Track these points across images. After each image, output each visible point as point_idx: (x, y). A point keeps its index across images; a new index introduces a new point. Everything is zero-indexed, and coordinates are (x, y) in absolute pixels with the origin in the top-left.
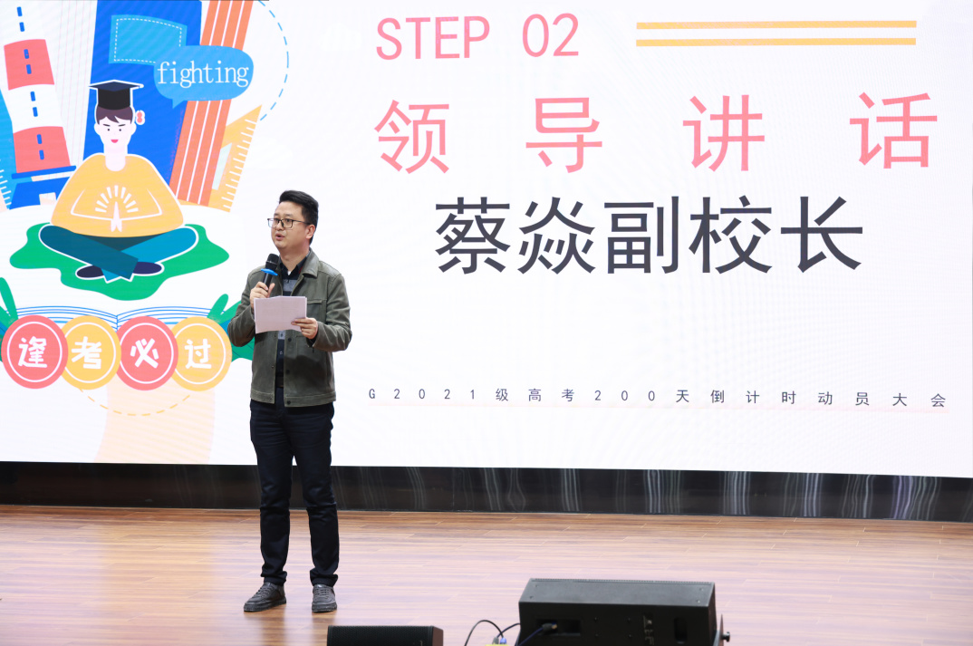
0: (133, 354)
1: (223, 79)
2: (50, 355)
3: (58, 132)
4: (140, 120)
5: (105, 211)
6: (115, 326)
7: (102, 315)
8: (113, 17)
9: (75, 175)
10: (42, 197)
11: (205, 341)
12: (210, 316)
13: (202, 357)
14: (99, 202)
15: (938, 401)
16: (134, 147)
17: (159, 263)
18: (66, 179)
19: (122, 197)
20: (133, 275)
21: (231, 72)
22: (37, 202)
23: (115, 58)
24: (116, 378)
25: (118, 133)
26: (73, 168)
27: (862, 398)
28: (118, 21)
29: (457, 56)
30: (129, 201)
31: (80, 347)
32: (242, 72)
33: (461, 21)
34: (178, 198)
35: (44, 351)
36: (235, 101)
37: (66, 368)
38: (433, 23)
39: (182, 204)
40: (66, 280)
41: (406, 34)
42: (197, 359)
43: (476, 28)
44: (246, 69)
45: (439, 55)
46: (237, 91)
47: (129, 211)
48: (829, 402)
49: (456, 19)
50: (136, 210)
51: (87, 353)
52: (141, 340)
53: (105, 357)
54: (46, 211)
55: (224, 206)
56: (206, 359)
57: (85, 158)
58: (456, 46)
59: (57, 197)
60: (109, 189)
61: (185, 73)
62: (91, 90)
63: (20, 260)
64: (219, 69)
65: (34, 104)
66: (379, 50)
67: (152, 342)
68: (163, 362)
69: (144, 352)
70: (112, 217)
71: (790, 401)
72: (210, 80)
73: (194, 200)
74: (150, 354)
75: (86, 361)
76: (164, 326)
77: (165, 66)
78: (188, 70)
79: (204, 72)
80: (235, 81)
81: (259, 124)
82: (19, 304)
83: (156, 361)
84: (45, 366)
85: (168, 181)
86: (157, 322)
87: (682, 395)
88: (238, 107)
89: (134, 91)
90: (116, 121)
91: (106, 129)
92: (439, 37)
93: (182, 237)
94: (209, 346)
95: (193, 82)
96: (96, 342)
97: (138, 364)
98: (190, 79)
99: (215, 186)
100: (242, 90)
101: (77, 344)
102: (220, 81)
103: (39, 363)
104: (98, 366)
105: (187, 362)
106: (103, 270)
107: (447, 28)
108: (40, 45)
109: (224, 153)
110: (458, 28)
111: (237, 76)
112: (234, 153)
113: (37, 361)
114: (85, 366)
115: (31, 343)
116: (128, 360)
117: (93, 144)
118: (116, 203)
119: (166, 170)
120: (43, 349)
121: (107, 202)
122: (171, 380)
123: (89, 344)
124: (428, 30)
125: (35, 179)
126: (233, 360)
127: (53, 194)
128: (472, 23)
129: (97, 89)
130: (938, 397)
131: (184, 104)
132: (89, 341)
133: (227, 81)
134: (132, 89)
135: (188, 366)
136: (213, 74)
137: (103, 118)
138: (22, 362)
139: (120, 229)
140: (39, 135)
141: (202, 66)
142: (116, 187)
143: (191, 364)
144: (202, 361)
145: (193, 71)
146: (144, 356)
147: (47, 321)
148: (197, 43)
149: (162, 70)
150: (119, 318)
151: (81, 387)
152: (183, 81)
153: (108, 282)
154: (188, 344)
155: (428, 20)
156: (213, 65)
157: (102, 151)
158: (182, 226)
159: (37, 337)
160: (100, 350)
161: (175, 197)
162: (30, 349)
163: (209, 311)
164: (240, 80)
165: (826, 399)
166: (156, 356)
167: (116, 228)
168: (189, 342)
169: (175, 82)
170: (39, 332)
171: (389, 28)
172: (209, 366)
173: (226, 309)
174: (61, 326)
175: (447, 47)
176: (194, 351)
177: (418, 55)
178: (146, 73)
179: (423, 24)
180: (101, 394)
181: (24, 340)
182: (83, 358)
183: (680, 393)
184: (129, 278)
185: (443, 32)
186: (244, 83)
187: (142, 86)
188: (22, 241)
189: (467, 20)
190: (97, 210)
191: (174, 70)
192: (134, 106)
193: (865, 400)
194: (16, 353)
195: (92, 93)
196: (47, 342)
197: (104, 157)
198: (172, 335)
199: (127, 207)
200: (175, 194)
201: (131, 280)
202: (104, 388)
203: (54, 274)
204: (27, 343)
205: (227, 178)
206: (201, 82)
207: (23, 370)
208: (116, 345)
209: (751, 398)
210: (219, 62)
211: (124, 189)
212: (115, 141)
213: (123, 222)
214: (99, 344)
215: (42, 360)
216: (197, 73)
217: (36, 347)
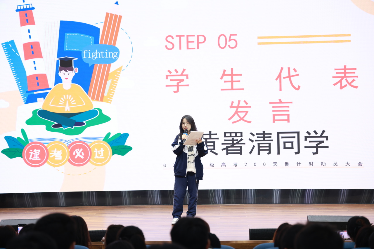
0: (74, 154)
1: (108, 56)
2: (42, 155)
3: (44, 76)
4: (76, 71)
5: (63, 104)
6: (67, 144)
7: (62, 141)
8: (66, 33)
9: (51, 91)
10: (38, 99)
11: (102, 149)
12: (104, 140)
13: (101, 154)
14: (60, 101)
15: (360, 164)
17: (84, 122)
18: (48, 93)
19: (70, 99)
20: (74, 126)
21: (111, 54)
22: (37, 101)
23: (66, 49)
24: (68, 162)
25: (67, 76)
26: (50, 89)
27: (335, 164)
28: (67, 35)
29: (194, 49)
30: (72, 101)
31: (54, 152)
32: (115, 54)
33: (196, 37)
34: (91, 99)
35: (39, 154)
36: (112, 64)
37: (48, 160)
38: (186, 37)
39: (92, 101)
40: (48, 129)
41: (176, 41)
42: (99, 155)
43: (201, 39)
44: (117, 53)
45: (188, 48)
46: (114, 61)
47: (72, 104)
48: (325, 165)
49: (194, 36)
50: (75, 103)
51: (56, 154)
52: (77, 149)
53: (63, 155)
54: (40, 104)
55: (109, 101)
56: (102, 155)
57: (55, 85)
58: (194, 45)
59: (44, 99)
60: (64, 96)
61: (94, 54)
62: (57, 60)
63: (29, 122)
64: (107, 53)
65: (35, 66)
66: (166, 46)
67: (82, 149)
68: (86, 156)
69: (79, 153)
70: (66, 106)
71: (311, 165)
72: (103, 56)
73: (97, 99)
74: (81, 154)
75: (56, 157)
76: (86, 144)
77: (86, 52)
78: (95, 53)
79: (101, 54)
80: (112, 57)
81: (122, 72)
82: (29, 138)
83: (83, 156)
84: (40, 159)
85: (87, 93)
86: (83, 143)
87: (275, 164)
88: (114, 67)
89: (74, 61)
90: (67, 72)
91: (63, 74)
92: (188, 42)
93: (93, 113)
94: (103, 151)
95: (97, 57)
96: (59, 150)
97: (76, 157)
98: (96, 56)
99: (105, 94)
100: (116, 60)
101: (52, 151)
102: (107, 57)
103: (37, 158)
104: (61, 159)
105: (95, 156)
106: (62, 125)
107: (190, 39)
108: (37, 44)
109: (109, 83)
110: (195, 39)
111: (113, 55)
112: (112, 83)
113: (37, 157)
114: (56, 159)
115: (34, 151)
116: (72, 156)
117: (58, 80)
118: (67, 101)
119: (87, 89)
120: (39, 153)
121: (64, 101)
122: (89, 163)
123: (57, 151)
124: (184, 40)
125: (35, 93)
126: (112, 155)
127: (43, 98)
128: (200, 37)
129: (59, 60)
130: (360, 163)
131: (93, 65)
132: (57, 150)
133: (110, 57)
134: (73, 60)
135: (95, 158)
136: (104, 55)
137: (62, 70)
138: (30, 158)
139: (69, 110)
140: (37, 77)
141: (100, 52)
142: (67, 95)
143: (96, 157)
144: (101, 156)
145: (97, 53)
146: (78, 155)
147: (40, 143)
148: (98, 43)
149: (85, 53)
150: (69, 141)
151: (54, 166)
152: (93, 57)
153: (64, 129)
154: (95, 150)
155: (184, 36)
156: (104, 51)
157: (62, 83)
158: (93, 109)
159: (37, 149)
160: (61, 153)
161: (90, 99)
162: (34, 154)
163: (103, 138)
164: (114, 57)
166: (83, 154)
167: (67, 110)
168: (96, 149)
169: (90, 57)
170: (37, 148)
171: (170, 39)
172: (103, 158)
173: (110, 137)
174: (46, 145)
176: (98, 152)
177: (180, 48)
178: (79, 54)
179: (182, 38)
180: (62, 168)
181: (31, 150)
182: (55, 156)
183: (274, 163)
184: (72, 128)
185: (189, 40)
186: (116, 58)
187: (77, 59)
188: (30, 115)
189: (198, 36)
190: (60, 103)
191: (89, 53)
192: (74, 66)
193: (336, 164)
194: (28, 155)
195: (58, 61)
196: (41, 151)
197: (63, 85)
198: (89, 147)
199: (72, 102)
200: (90, 97)
201: (73, 128)
202: (63, 166)
203: (44, 126)
204: (33, 151)
205: (110, 91)
206: (100, 57)
207: (31, 161)
208: (67, 151)
209: (298, 164)
210: (107, 50)
211: (70, 96)
212: (67, 79)
213: (70, 108)
214: (61, 151)
215: (39, 157)
216: (98, 54)
217: (36, 152)
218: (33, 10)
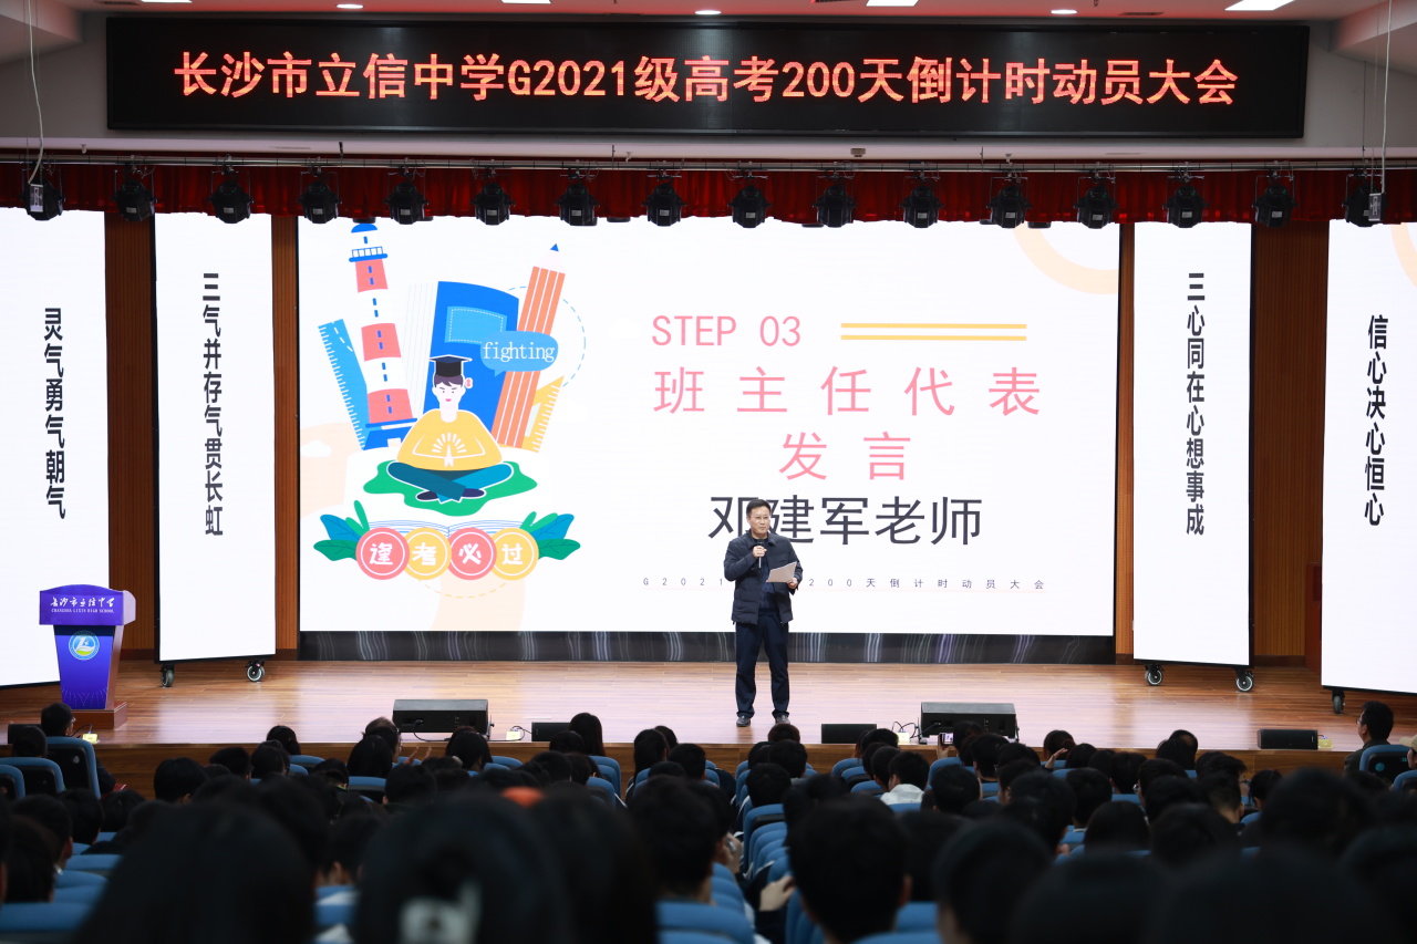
0: (461, 554)
1: (535, 356)
2: (395, 556)
3: (403, 394)
4: (469, 385)
5: (440, 451)
6: (447, 534)
7: (436, 527)
8: (449, 308)
9: (416, 425)
10: (390, 441)
11: (518, 545)
12: (522, 527)
13: (516, 556)
14: (435, 445)
15: (1039, 585)
16: (464, 404)
17: (482, 489)
18: (409, 428)
19: (454, 441)
20: (462, 498)
21: (541, 352)
22: (386, 445)
23: (449, 339)
24: (448, 572)
25: (450, 394)
26: (415, 420)
27: (991, 584)
28: (452, 311)
29: (712, 344)
30: (459, 445)
31: (419, 550)
32: (549, 351)
33: (715, 320)
35: (391, 553)
36: (543, 372)
37: (408, 565)
38: (694, 320)
40: (408, 502)
41: (675, 327)
42: (511, 558)
43: (726, 325)
44: (552, 349)
45: (699, 343)
46: (546, 365)
47: (459, 451)
48: (969, 587)
49: (711, 318)
50: (464, 450)
51: (424, 554)
52: (467, 544)
53: (439, 556)
54: (393, 452)
55: (534, 448)
56: (518, 558)
57: (425, 412)
58: (712, 337)
59: (401, 441)
60: (443, 436)
61: (505, 351)
63: (371, 487)
64: (532, 348)
65: (385, 372)
66: (654, 338)
67: (476, 546)
68: (485, 560)
69: (470, 553)
70: (446, 456)
71: (943, 587)
72: (524, 356)
73: (510, 444)
74: (475, 554)
75: (423, 559)
76: (485, 534)
77: (489, 345)
78: (507, 349)
79: (520, 351)
80: (543, 357)
81: (562, 389)
82: (370, 518)
83: (480, 559)
84: (391, 563)
85: (490, 429)
86: (480, 531)
87: (870, 583)
88: (546, 377)
89: (464, 363)
90: (450, 385)
91: (440, 391)
92: (699, 330)
93: (502, 471)
94: (521, 548)
95: (511, 357)
96: (431, 546)
97: (465, 561)
98: (509, 355)
99: (527, 433)
100: (551, 364)
101: (416, 547)
102: (532, 357)
104: (433, 563)
105: (503, 560)
106: (438, 495)
107: (704, 324)
108: (391, 327)
109: (535, 409)
110: (713, 324)
111: (545, 354)
112: (542, 409)
113: (385, 560)
114: (423, 563)
115: (380, 547)
116: (457, 559)
117: (431, 402)
118: (449, 446)
119: (489, 421)
120: (390, 551)
121: (442, 445)
122: (491, 573)
123: (426, 548)
124: (691, 326)
125: (384, 428)
126: (539, 558)
127: (399, 439)
128: (723, 321)
129: (435, 361)
130: (1039, 582)
131: (504, 373)
132: (426, 546)
133: (538, 357)
134: (462, 362)
135: (504, 563)
136: (527, 352)
137: (439, 383)
138: (372, 561)
139: (452, 464)
140: (388, 395)
141: (518, 346)
142: (449, 434)
143: (506, 561)
144: (515, 559)
145: (511, 349)
146: (469, 556)
147: (393, 531)
148: (514, 328)
149: (486, 348)
150: (450, 528)
151: (420, 578)
152: (503, 356)
153: (441, 503)
154: (504, 547)
155: (691, 318)
156: (527, 345)
157: (439, 408)
158: (501, 463)
159: (385, 543)
160: (435, 552)
161: (496, 442)
162: (379, 552)
163: (521, 524)
164: (547, 356)
165: (967, 584)
166: (479, 555)
167: (449, 463)
168: (506, 546)
169: (496, 357)
170: (387, 540)
171: (661, 323)
173: (534, 522)
174: (404, 535)
175: (705, 337)
176: (510, 552)
177: (683, 343)
178: (474, 350)
179: (687, 321)
180: (435, 583)
181: (374, 545)
182: (422, 557)
184: (458, 500)
185: (702, 327)
186: (551, 359)
187: (471, 360)
188: (373, 474)
189: (720, 319)
190: (434, 450)
191: (496, 348)
192: (464, 374)
193: (993, 586)
194: (368, 554)
195: (431, 364)
196: (393, 546)
197: (440, 412)
198: (492, 542)
199: (458, 448)
201: (460, 501)
202: (438, 578)
203: (401, 497)
204: (377, 547)
205: (536, 428)
206: (517, 357)
207: (374, 567)
208: (447, 549)
209: (917, 584)
210: (532, 343)
211: (455, 436)
212: (448, 400)
213: (455, 460)
214: (434, 547)
215: (389, 559)
216: (514, 351)
217: (384, 550)
218: (384, 260)
